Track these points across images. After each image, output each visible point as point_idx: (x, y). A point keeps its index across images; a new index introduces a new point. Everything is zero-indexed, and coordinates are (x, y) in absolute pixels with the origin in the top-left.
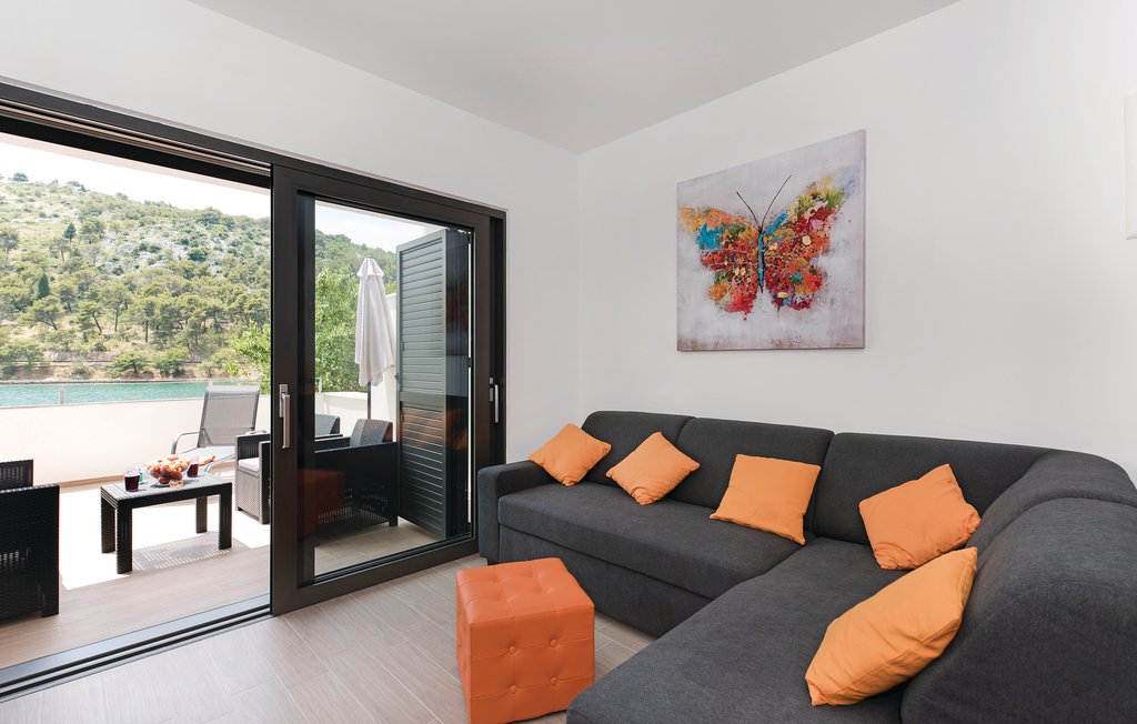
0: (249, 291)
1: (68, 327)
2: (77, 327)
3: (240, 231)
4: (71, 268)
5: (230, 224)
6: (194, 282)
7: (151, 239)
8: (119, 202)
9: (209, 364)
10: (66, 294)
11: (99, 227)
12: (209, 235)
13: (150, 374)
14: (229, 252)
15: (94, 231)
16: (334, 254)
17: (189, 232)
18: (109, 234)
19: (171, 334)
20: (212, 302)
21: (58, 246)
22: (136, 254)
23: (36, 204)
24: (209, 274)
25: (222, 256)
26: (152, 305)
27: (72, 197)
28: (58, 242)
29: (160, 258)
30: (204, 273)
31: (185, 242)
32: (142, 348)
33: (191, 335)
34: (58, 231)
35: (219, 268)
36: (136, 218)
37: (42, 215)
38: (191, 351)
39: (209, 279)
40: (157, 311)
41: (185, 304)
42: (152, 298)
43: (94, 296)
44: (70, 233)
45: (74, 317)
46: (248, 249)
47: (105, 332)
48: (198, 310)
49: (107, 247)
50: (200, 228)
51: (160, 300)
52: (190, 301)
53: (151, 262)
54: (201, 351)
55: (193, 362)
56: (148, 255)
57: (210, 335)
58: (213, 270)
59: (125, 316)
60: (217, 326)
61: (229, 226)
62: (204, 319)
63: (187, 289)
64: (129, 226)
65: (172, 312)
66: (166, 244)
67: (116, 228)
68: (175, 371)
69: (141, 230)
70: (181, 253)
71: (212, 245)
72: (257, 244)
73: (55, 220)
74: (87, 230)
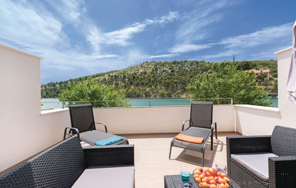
0: (182, 77)
1: (153, 88)
2: (154, 87)
3: (180, 64)
4: (153, 77)
5: (178, 63)
6: (172, 77)
7: (165, 69)
8: (160, 63)
9: (175, 94)
10: (153, 81)
11: (157, 68)
12: (175, 66)
13: (165, 96)
14: (178, 69)
15: (156, 69)
16: (201, 66)
17: (171, 66)
18: (159, 69)
19: (168, 88)
20: (175, 81)
21: (152, 73)
22: (162, 73)
23: (149, 66)
24: (175, 75)
25: (177, 70)
26: (165, 82)
27: (153, 64)
28: (151, 72)
29: (166, 73)
30: (174, 74)
31: (170, 69)
32: (164, 91)
33: (172, 88)
34: (151, 71)
35: (177, 73)
36: (162, 65)
37: (150, 68)
38: (172, 91)
39: (175, 76)
40: (166, 83)
41: (171, 82)
42: (165, 81)
43: (157, 82)
44: (153, 70)
45: (154, 86)
46: (182, 68)
47: (158, 88)
48: (173, 82)
49: (158, 72)
50: (173, 65)
51: (167, 81)
52: (172, 81)
53: (165, 74)
54: (174, 91)
55: (172, 94)
56: (165, 72)
57: (175, 88)
58: (175, 74)
59: (161, 85)
60: (176, 86)
61: (178, 64)
62: (174, 84)
63: (171, 78)
64: (161, 67)
65: (169, 83)
66: (167, 69)
67: (159, 68)
68: (169, 96)
69: (163, 68)
70: (170, 71)
71: (175, 68)
72: (184, 66)
73: (151, 68)
74: (155, 69)
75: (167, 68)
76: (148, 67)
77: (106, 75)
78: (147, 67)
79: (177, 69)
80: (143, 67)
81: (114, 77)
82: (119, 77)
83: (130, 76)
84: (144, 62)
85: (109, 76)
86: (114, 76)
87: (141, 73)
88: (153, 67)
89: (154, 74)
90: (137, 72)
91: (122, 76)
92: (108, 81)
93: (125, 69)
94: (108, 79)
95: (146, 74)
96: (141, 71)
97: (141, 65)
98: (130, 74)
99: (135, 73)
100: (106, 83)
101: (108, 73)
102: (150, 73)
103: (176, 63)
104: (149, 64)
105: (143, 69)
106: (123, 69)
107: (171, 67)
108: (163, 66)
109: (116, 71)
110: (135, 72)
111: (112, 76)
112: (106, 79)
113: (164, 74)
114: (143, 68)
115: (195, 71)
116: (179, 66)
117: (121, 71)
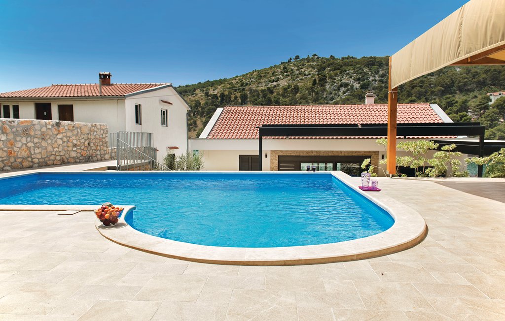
75: (351, 77)
76: (300, 74)
77: (198, 91)
78: (298, 72)
79: (376, 81)
80: (289, 73)
81: (220, 98)
82: (230, 98)
83: (258, 95)
84: (291, 59)
85: (207, 95)
86: (219, 95)
87: (285, 89)
88: (314, 72)
89: (317, 93)
90: (275, 86)
91: (238, 95)
92: (207, 108)
93: (243, 76)
94: (206, 103)
95: (297, 93)
96: (284, 83)
97: (282, 66)
98: (257, 91)
99: (269, 89)
100: (203, 113)
101: (201, 86)
102: (306, 90)
103: (373, 64)
104: (303, 65)
105: (289, 78)
106: (237, 76)
107: (360, 76)
108: (341, 73)
109: (221, 82)
110: (269, 86)
111: (215, 96)
112: (200, 104)
113: (341, 93)
114: (288, 76)
115: (421, 87)
116: (381, 73)
117: (234, 82)
